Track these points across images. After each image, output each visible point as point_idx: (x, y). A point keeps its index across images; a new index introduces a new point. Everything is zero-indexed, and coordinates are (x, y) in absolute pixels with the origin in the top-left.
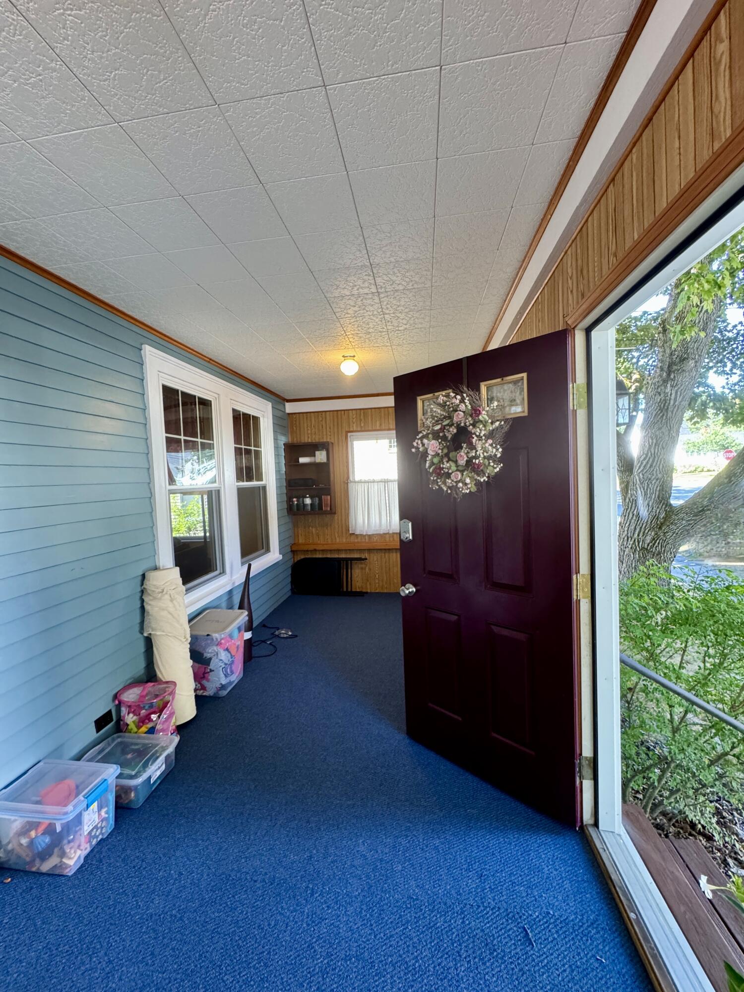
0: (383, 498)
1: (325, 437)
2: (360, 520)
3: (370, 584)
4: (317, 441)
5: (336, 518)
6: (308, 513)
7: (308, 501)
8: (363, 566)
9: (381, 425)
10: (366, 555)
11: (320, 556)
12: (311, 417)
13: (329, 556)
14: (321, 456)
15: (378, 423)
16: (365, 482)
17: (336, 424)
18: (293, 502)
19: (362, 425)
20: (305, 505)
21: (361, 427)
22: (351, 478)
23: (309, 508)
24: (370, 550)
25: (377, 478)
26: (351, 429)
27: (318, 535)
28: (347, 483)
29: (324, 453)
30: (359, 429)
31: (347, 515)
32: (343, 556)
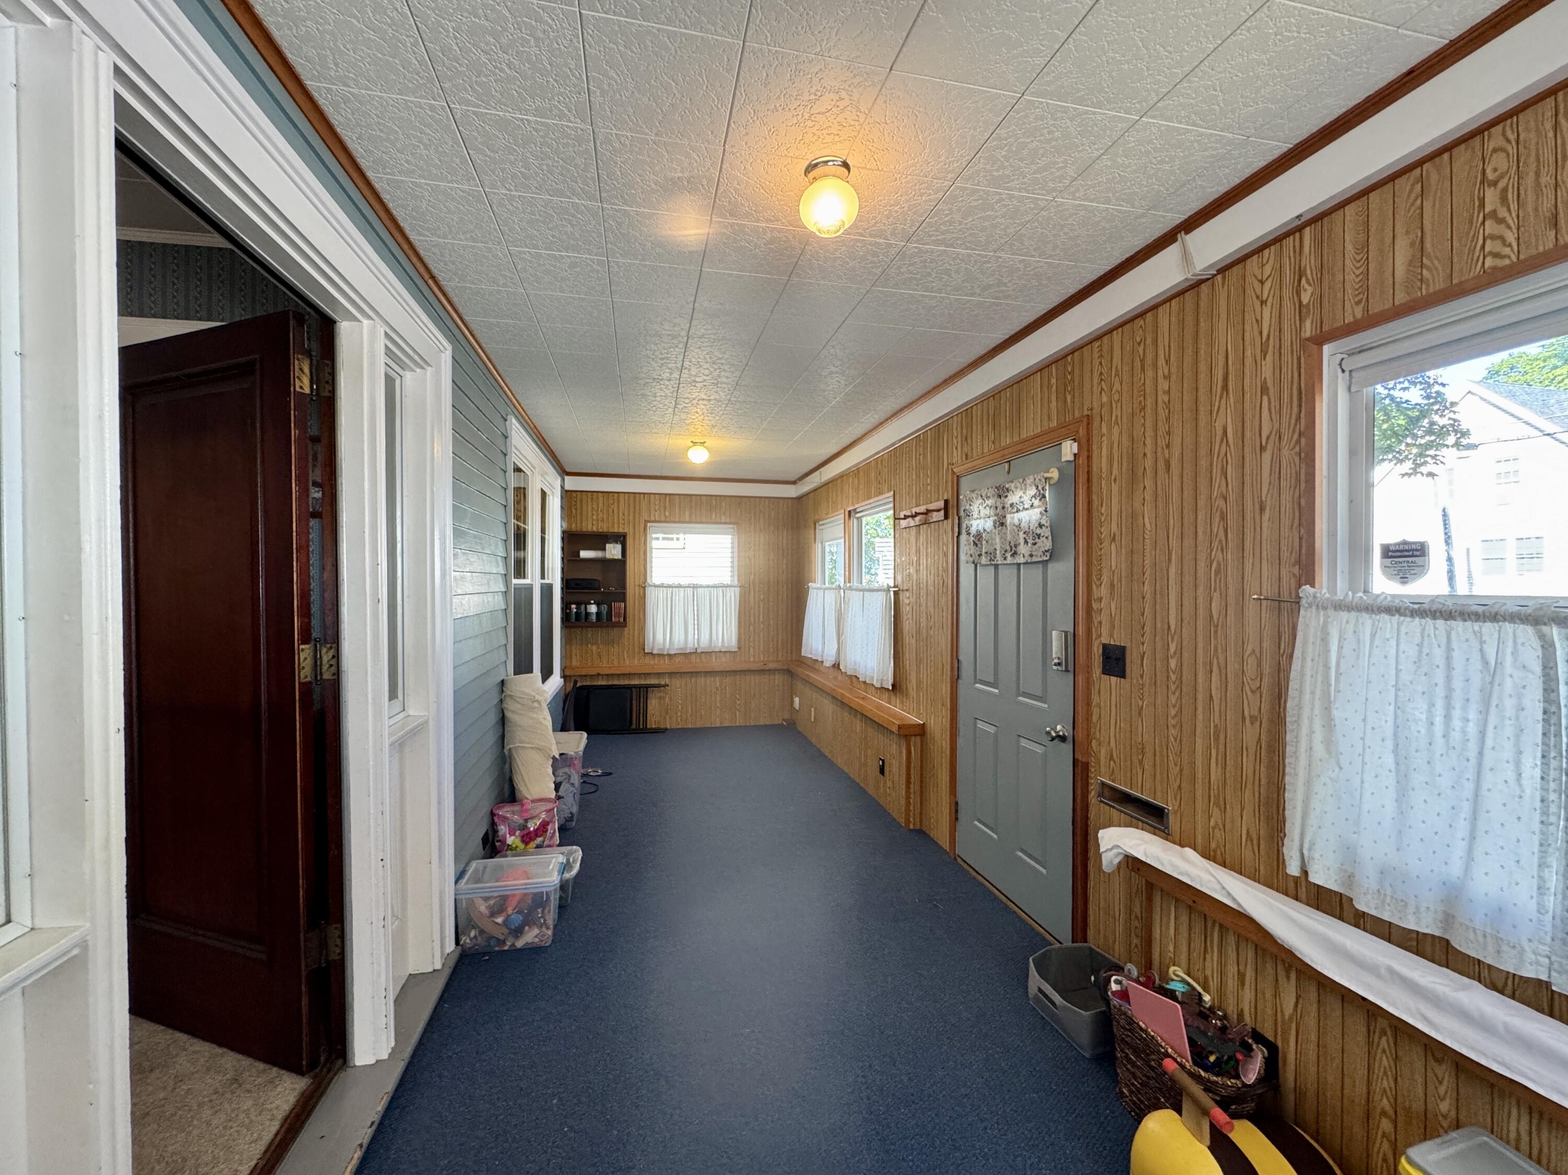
0: (690, 608)
1: (616, 525)
2: (659, 636)
3: (670, 718)
4: (605, 530)
5: (626, 632)
6: (592, 626)
7: (593, 609)
8: (662, 694)
9: (690, 516)
10: (667, 681)
11: (604, 683)
12: (598, 498)
13: (616, 682)
14: (613, 551)
15: (687, 513)
16: (669, 586)
17: (632, 510)
18: (570, 609)
19: (667, 514)
20: (588, 614)
21: (666, 517)
22: (648, 581)
23: (594, 618)
24: (671, 674)
25: (684, 582)
26: (652, 519)
27: (599, 655)
28: (644, 588)
29: (619, 547)
30: (663, 519)
31: (642, 629)
32: (636, 682)
